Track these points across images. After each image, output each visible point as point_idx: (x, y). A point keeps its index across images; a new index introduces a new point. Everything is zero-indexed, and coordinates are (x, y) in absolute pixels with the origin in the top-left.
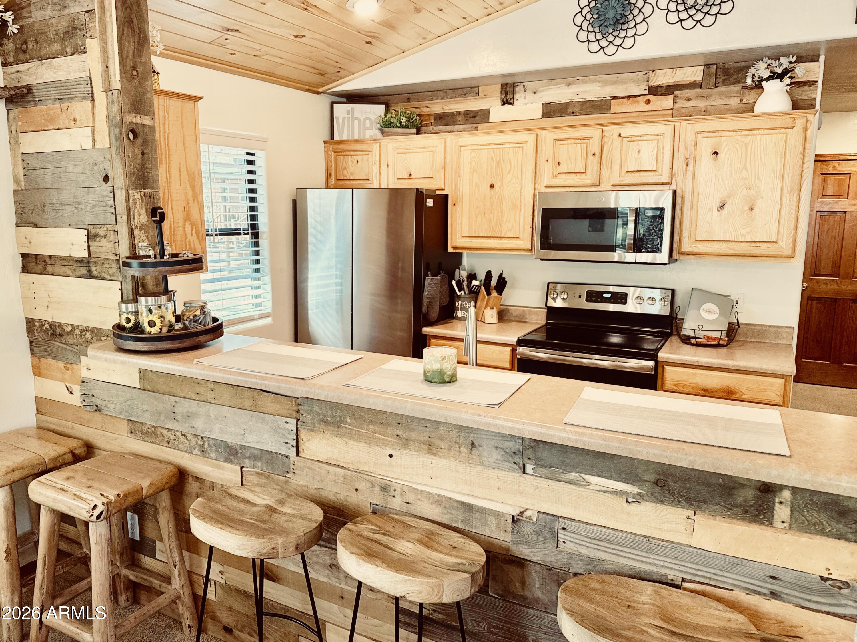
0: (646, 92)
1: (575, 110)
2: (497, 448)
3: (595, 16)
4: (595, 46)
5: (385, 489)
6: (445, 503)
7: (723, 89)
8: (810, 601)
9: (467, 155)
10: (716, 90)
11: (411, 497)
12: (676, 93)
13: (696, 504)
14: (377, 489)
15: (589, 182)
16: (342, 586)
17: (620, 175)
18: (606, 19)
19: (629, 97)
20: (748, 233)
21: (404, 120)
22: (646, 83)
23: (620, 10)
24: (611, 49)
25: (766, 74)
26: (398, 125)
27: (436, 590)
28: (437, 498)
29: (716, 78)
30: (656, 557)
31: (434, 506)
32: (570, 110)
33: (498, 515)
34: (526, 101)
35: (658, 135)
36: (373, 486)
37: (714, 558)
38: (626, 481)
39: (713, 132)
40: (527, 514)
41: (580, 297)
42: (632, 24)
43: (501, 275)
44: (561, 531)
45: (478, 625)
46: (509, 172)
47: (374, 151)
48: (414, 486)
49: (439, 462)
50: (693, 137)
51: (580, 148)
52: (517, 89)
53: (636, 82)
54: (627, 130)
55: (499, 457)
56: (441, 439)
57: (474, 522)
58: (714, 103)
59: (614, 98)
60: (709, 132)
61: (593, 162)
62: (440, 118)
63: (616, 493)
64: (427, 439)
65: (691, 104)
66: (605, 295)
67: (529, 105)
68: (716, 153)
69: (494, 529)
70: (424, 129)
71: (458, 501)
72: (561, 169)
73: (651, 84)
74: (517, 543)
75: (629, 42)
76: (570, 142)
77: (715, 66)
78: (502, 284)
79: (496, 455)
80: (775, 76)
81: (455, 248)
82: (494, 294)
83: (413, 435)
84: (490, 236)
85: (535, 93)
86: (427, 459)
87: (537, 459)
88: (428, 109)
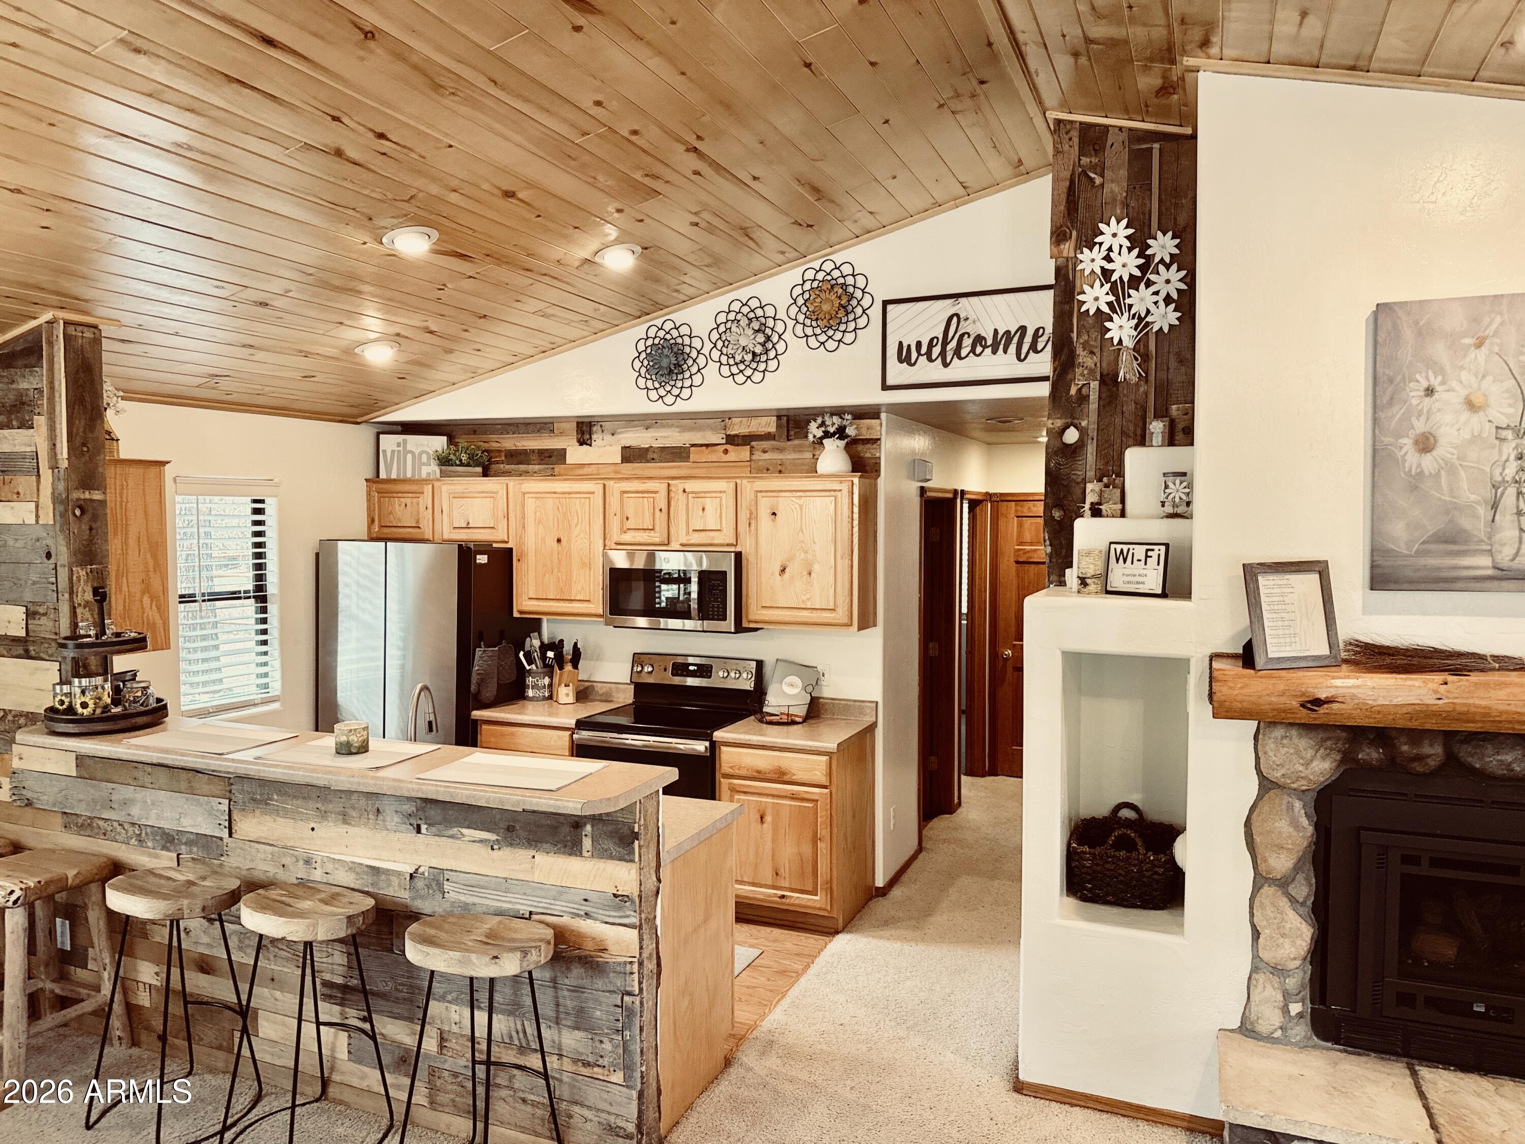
0: (724, 441)
1: (655, 456)
2: (397, 812)
3: (651, 364)
4: (653, 395)
5: (307, 862)
6: (358, 870)
7: (796, 442)
8: (609, 916)
9: (530, 503)
10: (789, 443)
11: (329, 867)
12: (753, 443)
13: (534, 843)
14: (301, 862)
15: (657, 540)
16: (272, 967)
17: (688, 533)
18: (660, 368)
19: (707, 446)
20: (809, 599)
21: (464, 457)
22: (724, 432)
23: (673, 361)
24: (669, 399)
25: (819, 433)
26: (458, 462)
27: (311, 929)
28: (351, 865)
29: (788, 431)
30: (512, 895)
31: (349, 874)
32: (650, 456)
33: (399, 874)
34: (604, 443)
35: (721, 492)
36: (297, 861)
37: (549, 889)
38: (488, 830)
39: (771, 491)
40: (421, 870)
41: (665, 670)
42: (687, 375)
43: (576, 644)
44: (445, 883)
45: (387, 985)
46: (576, 526)
47: (425, 494)
48: (332, 856)
49: (352, 830)
50: (753, 497)
51: (646, 503)
52: (594, 429)
53: (714, 429)
54: (691, 486)
55: (399, 820)
56: (353, 808)
57: (382, 884)
58: (789, 457)
59: (693, 445)
60: (767, 491)
61: (661, 518)
62: (512, 456)
63: (481, 841)
64: (342, 809)
65: (766, 456)
66: (691, 668)
67: (608, 448)
68: (774, 514)
69: (396, 888)
70: (494, 467)
71: (367, 866)
72: (630, 524)
73: (728, 433)
74: (413, 899)
75: (686, 393)
76: (637, 495)
77: (785, 418)
78: (577, 655)
79: (397, 819)
80: (827, 435)
81: (521, 612)
82: (569, 667)
83: (330, 807)
84: (558, 597)
85: (613, 435)
86: (343, 828)
87: (426, 818)
88: (498, 445)
